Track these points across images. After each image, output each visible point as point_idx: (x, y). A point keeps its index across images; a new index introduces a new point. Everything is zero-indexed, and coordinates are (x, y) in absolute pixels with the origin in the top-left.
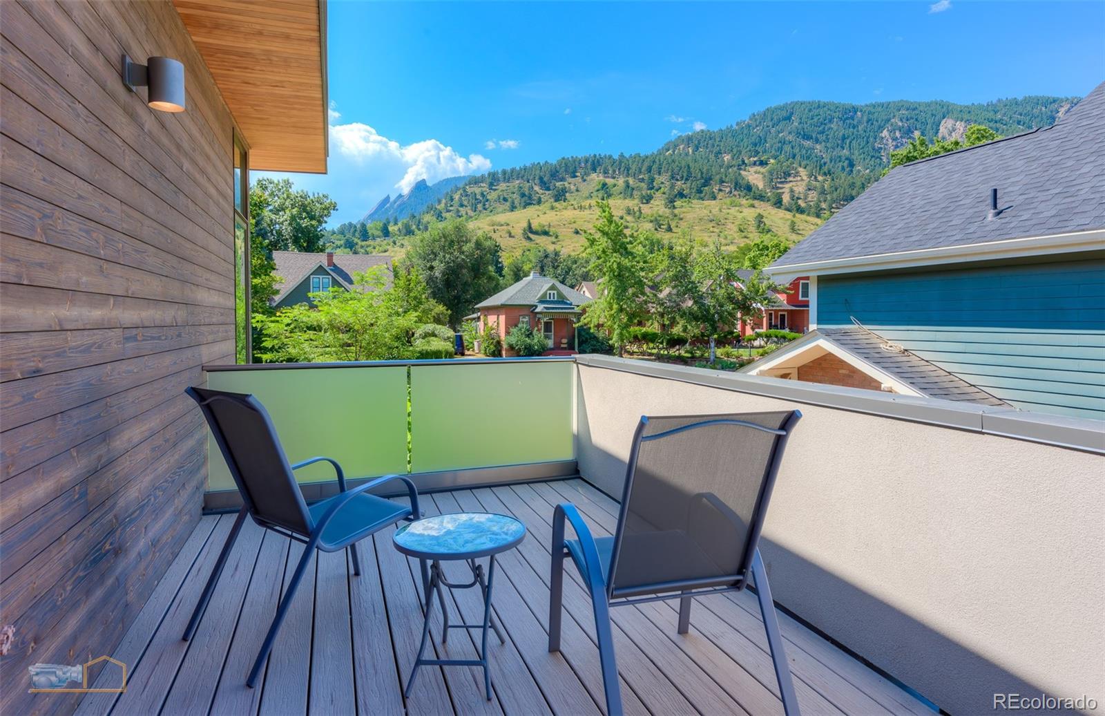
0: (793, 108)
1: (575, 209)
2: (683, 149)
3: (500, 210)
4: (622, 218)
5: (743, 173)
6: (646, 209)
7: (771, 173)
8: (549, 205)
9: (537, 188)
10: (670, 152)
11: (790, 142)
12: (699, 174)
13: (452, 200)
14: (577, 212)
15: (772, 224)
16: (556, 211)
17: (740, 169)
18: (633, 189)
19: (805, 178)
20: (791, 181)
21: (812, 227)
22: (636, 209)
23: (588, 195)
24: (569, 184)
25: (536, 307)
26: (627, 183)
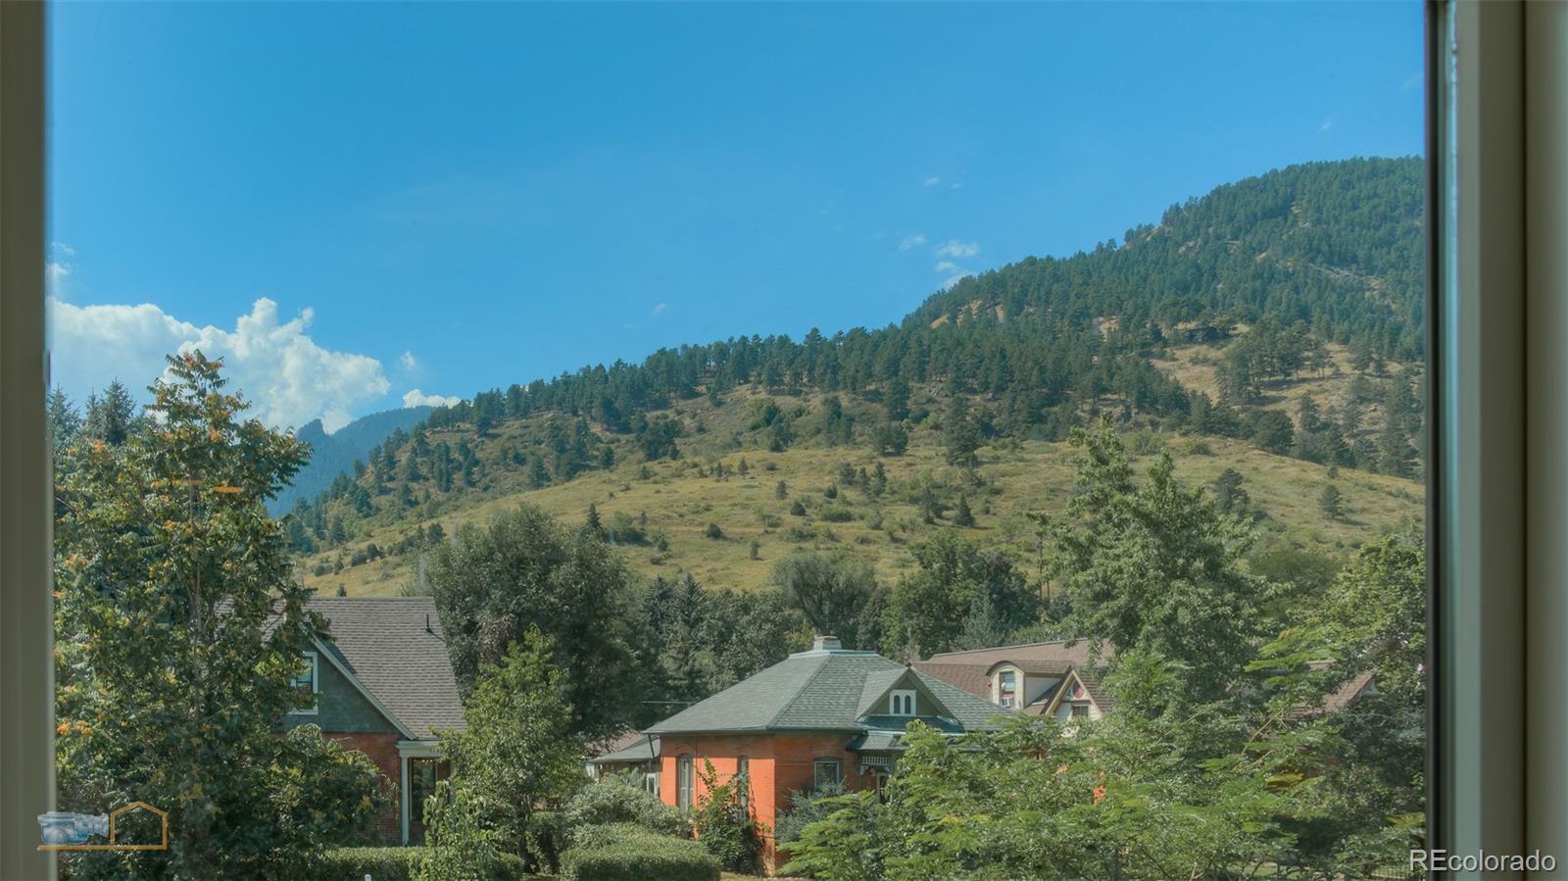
0: (1293, 185)
1: (702, 475)
2: (982, 309)
3: (508, 484)
4: (832, 494)
5: (1159, 364)
6: (896, 470)
7: (1242, 360)
8: (635, 467)
9: (596, 429)
10: (944, 319)
11: (1288, 276)
12: (1035, 372)
13: (392, 462)
14: (709, 483)
15: (1268, 497)
16: (655, 482)
17: (1150, 354)
18: (852, 419)
19: (1346, 369)
20: (1304, 380)
21: (1391, 503)
22: (871, 469)
23: (729, 439)
24: (679, 413)
25: (862, 735)
26: (834, 403)
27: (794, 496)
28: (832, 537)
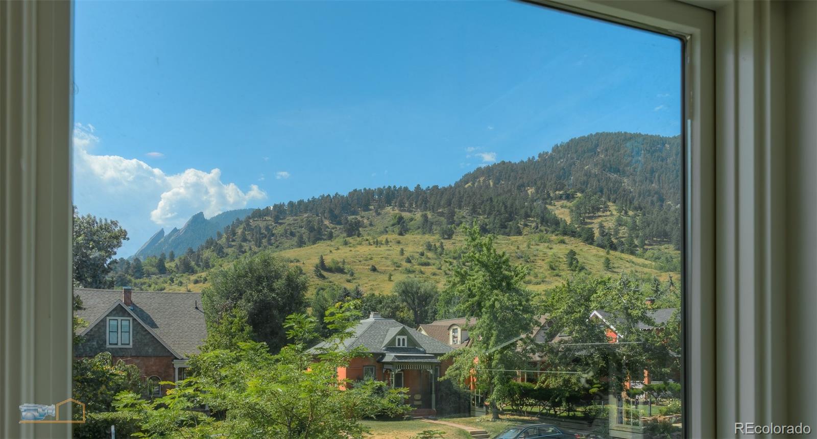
0: (598, 140)
1: (370, 244)
2: (484, 181)
3: (287, 245)
4: (422, 254)
5: (549, 207)
6: (448, 245)
7: (578, 207)
8: (342, 240)
9: (327, 222)
10: (470, 184)
11: (596, 175)
12: (503, 208)
13: (234, 234)
14: (373, 248)
15: (585, 261)
16: (350, 247)
17: (546, 203)
18: (432, 223)
19: (615, 213)
20: (600, 216)
21: (628, 265)
22: (438, 244)
23: (383, 230)
24: (362, 217)
25: (383, 355)
26: (425, 216)
27: (407, 254)
28: (422, 272)
